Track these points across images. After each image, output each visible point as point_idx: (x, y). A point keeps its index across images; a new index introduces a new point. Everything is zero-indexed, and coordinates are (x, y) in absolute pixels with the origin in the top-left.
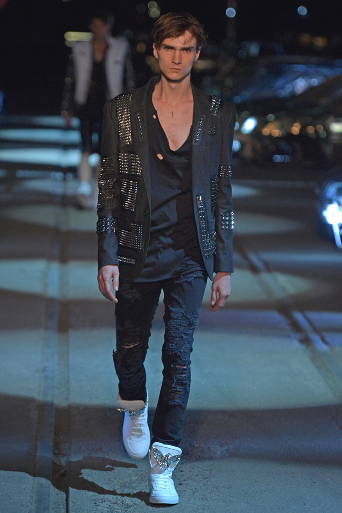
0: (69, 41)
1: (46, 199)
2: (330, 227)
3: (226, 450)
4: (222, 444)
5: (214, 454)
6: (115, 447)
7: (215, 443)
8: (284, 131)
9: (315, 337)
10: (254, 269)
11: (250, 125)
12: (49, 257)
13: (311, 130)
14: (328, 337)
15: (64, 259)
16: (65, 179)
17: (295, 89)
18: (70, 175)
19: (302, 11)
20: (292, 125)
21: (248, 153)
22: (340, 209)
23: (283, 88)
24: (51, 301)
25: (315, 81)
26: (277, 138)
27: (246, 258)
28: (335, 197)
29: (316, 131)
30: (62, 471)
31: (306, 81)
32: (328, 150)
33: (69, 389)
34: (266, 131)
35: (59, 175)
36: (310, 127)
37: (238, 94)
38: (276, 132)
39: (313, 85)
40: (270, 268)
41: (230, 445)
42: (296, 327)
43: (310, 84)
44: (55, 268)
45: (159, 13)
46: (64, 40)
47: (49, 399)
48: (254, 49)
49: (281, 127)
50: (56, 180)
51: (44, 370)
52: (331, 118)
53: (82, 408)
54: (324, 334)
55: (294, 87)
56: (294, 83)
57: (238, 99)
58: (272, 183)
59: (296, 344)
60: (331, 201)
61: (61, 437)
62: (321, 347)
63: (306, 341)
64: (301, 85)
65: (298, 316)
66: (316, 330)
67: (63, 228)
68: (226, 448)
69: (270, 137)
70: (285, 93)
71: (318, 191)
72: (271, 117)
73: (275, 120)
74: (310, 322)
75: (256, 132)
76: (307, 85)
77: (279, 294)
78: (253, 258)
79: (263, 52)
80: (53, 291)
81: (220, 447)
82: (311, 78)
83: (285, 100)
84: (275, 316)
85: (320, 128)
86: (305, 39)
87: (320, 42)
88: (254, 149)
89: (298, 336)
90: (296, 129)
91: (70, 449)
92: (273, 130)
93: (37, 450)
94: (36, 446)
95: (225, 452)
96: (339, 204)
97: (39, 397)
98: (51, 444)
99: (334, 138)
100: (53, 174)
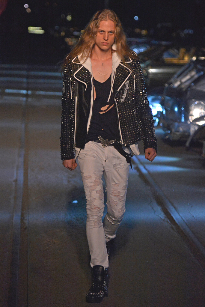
0: (30, 31)
18: (29, 92)
19: (136, 18)
30: (25, 227)
31: (138, 50)
35: (25, 92)
39: (141, 52)
43: (139, 51)
45: (71, 18)
46: (28, 30)
52: (150, 67)
54: (145, 165)
61: (25, 211)
66: (142, 163)
74: (139, 160)
82: (140, 49)
86: (137, 30)
87: (144, 32)
91: (28, 217)
93: (13, 217)
94: (13, 215)
98: (20, 214)
99: (151, 76)
100: (22, 91)
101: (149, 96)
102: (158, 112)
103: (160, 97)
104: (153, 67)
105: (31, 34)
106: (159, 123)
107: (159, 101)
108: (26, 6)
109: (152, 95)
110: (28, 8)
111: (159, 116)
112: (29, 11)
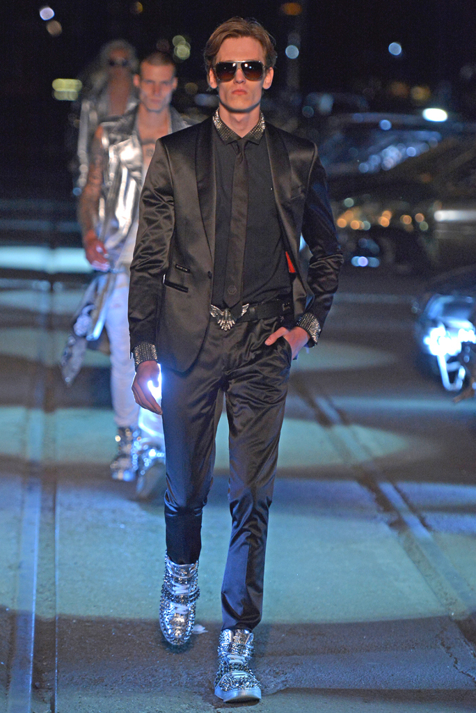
0: (59, 92)
1: (23, 319)
2: (435, 360)
3: (283, 681)
4: (277, 673)
5: (266, 688)
6: (122, 677)
7: (267, 671)
8: (367, 223)
9: (411, 519)
10: (324, 421)
12: (30, 404)
13: (406, 220)
14: (430, 518)
15: (49, 408)
16: (51, 290)
17: (385, 162)
18: (59, 286)
19: (395, 49)
20: (379, 213)
22: (447, 334)
23: (365, 159)
25: (413, 151)
26: (360, 233)
27: (312, 404)
28: (440, 318)
29: (414, 222)
31: (400, 150)
32: (432, 249)
33: (55, 594)
34: (342, 222)
35: (44, 285)
36: (406, 216)
38: (357, 224)
39: (410, 155)
40: (346, 418)
41: (288, 675)
42: (384, 504)
43: (406, 154)
44: (37, 416)
45: (189, 51)
46: (52, 90)
48: (325, 103)
49: (364, 217)
50: (38, 291)
51: (19, 567)
52: (436, 204)
53: (74, 621)
54: (424, 514)
55: (382, 159)
56: (382, 153)
59: (385, 529)
60: (435, 323)
61: (45, 664)
62: (421, 533)
63: (398, 525)
64: (392, 156)
65: (387, 488)
66: (413, 509)
67: (48, 361)
68: (283, 679)
69: (348, 230)
70: (366, 167)
71: (416, 309)
72: (349, 201)
74: (404, 497)
76: (401, 155)
77: (361, 457)
78: (323, 404)
79: (337, 108)
80: (34, 452)
81: (275, 677)
82: (407, 147)
83: (368, 176)
84: (355, 487)
85: (420, 217)
86: (398, 89)
87: (420, 94)
89: (387, 517)
90: (385, 220)
92: (352, 220)
93: (9, 682)
94: (8, 676)
95: (281, 685)
96: (447, 327)
97: (12, 606)
99: (440, 233)
100: (35, 283)
101: (437, 297)
102: (464, 345)
103: (470, 300)
104: (448, 204)
105: (61, 101)
106: (467, 381)
107: (466, 313)
108: (47, 13)
109: (444, 294)
110: (54, 19)
111: (467, 358)
112: (55, 29)
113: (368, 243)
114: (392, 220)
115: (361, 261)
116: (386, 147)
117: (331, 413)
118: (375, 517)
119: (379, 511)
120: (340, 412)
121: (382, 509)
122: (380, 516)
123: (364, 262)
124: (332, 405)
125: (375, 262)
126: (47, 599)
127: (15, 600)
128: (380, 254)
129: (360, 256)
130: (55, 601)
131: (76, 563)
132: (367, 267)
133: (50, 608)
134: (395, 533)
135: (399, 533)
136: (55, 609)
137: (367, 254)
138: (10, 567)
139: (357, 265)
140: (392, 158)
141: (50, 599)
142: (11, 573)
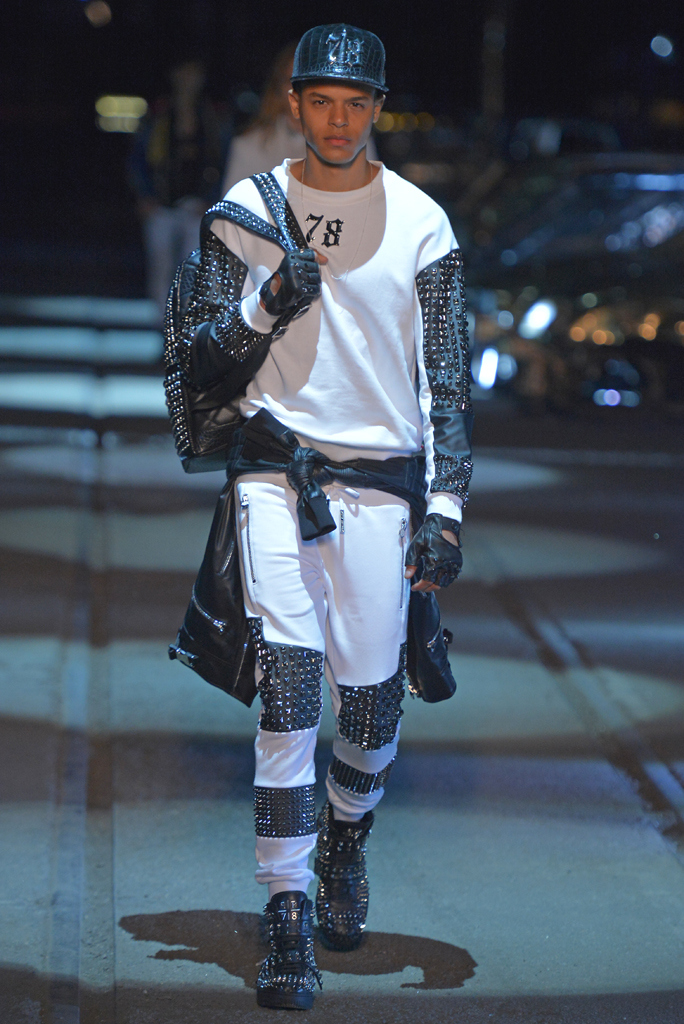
0: (108, 119)
1: (55, 493)
8: (619, 333)
10: (552, 661)
11: (539, 317)
12: (66, 633)
15: (99, 637)
16: (99, 445)
17: (648, 234)
18: (111, 439)
19: (662, 46)
20: (639, 318)
21: (535, 384)
23: (617, 229)
24: (70, 734)
26: (604, 347)
27: (533, 633)
31: (673, 214)
33: (113, 947)
34: (578, 332)
35: (87, 437)
37: (512, 246)
38: (603, 336)
40: (589, 657)
42: (654, 798)
44: (78, 657)
47: (66, 970)
48: (547, 137)
49: (614, 324)
50: (78, 447)
51: (54, 902)
53: (146, 992)
55: (643, 230)
56: (644, 219)
57: (510, 257)
58: (592, 457)
59: (655, 840)
63: (678, 832)
64: (660, 223)
65: (659, 772)
67: (97, 562)
69: (588, 345)
70: (621, 241)
72: (590, 299)
73: (597, 306)
75: (555, 335)
76: (674, 222)
77: (613, 720)
78: (549, 632)
79: (568, 144)
80: (75, 712)
83: (620, 257)
84: (604, 773)
86: (668, 112)
88: (549, 375)
89: (658, 819)
90: (649, 328)
92: (595, 329)
97: (44, 966)
100: (73, 435)
105: (112, 133)
112: (100, 15)
113: (620, 367)
114: (660, 330)
115: (610, 397)
116: (650, 208)
117: (564, 648)
118: (639, 820)
119: (645, 809)
120: (577, 645)
121: (649, 806)
122: (647, 818)
123: (613, 397)
124: (564, 635)
125: (632, 398)
126: (100, 955)
127: (47, 957)
128: (641, 386)
129: (608, 388)
130: (114, 959)
131: (146, 896)
132: (619, 407)
133: (105, 970)
134: (673, 847)
135: (679, 846)
136: (113, 971)
137: (620, 385)
138: (37, 902)
139: (603, 404)
140: (659, 226)
141: (105, 956)
142: (40, 913)
